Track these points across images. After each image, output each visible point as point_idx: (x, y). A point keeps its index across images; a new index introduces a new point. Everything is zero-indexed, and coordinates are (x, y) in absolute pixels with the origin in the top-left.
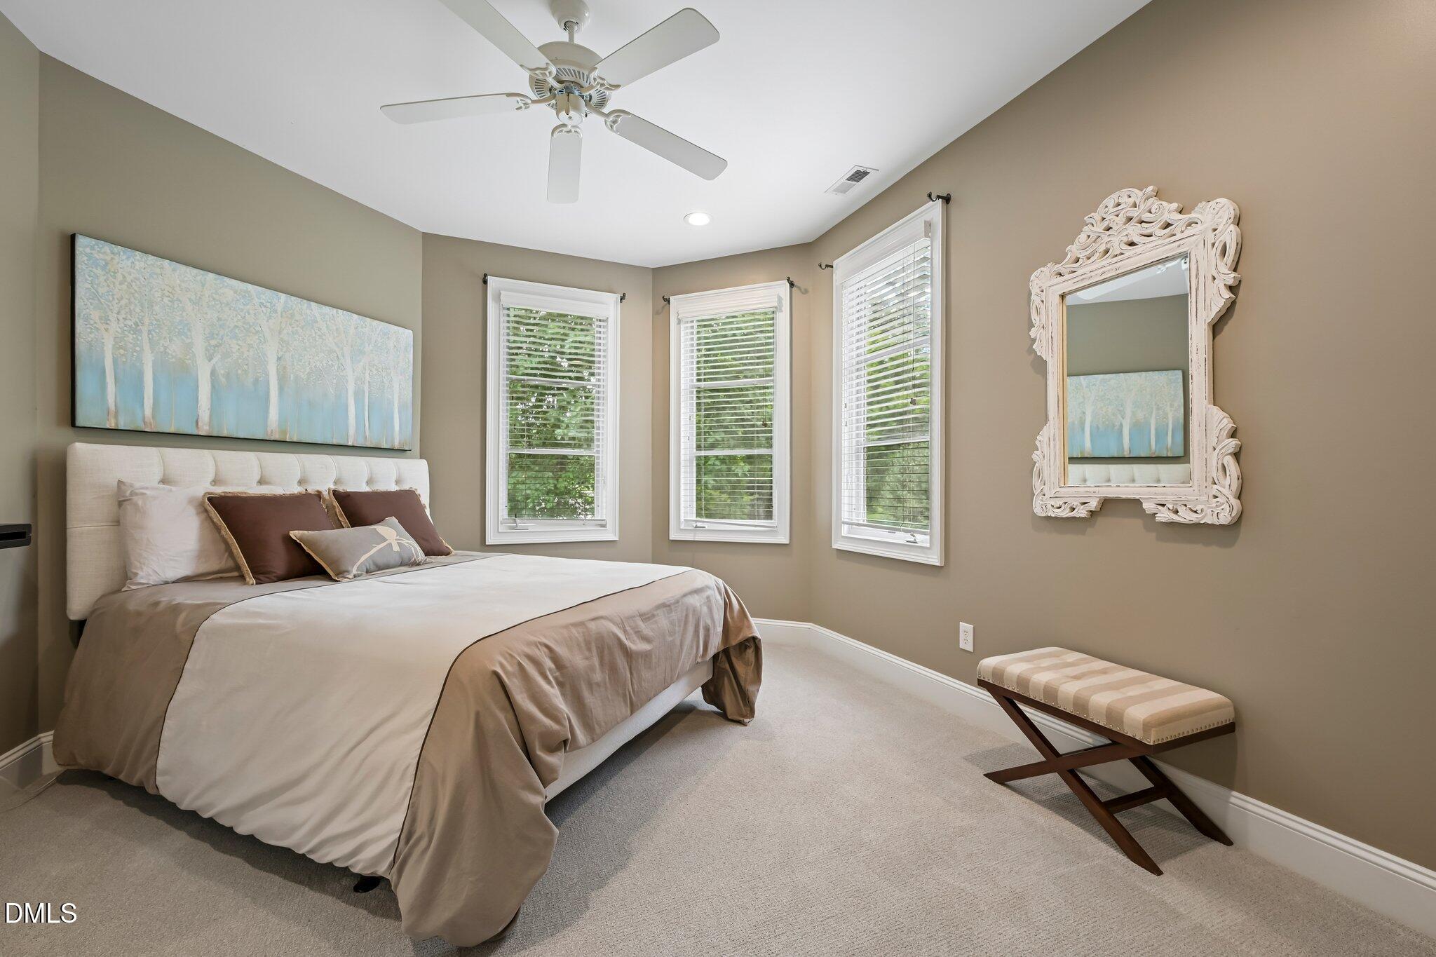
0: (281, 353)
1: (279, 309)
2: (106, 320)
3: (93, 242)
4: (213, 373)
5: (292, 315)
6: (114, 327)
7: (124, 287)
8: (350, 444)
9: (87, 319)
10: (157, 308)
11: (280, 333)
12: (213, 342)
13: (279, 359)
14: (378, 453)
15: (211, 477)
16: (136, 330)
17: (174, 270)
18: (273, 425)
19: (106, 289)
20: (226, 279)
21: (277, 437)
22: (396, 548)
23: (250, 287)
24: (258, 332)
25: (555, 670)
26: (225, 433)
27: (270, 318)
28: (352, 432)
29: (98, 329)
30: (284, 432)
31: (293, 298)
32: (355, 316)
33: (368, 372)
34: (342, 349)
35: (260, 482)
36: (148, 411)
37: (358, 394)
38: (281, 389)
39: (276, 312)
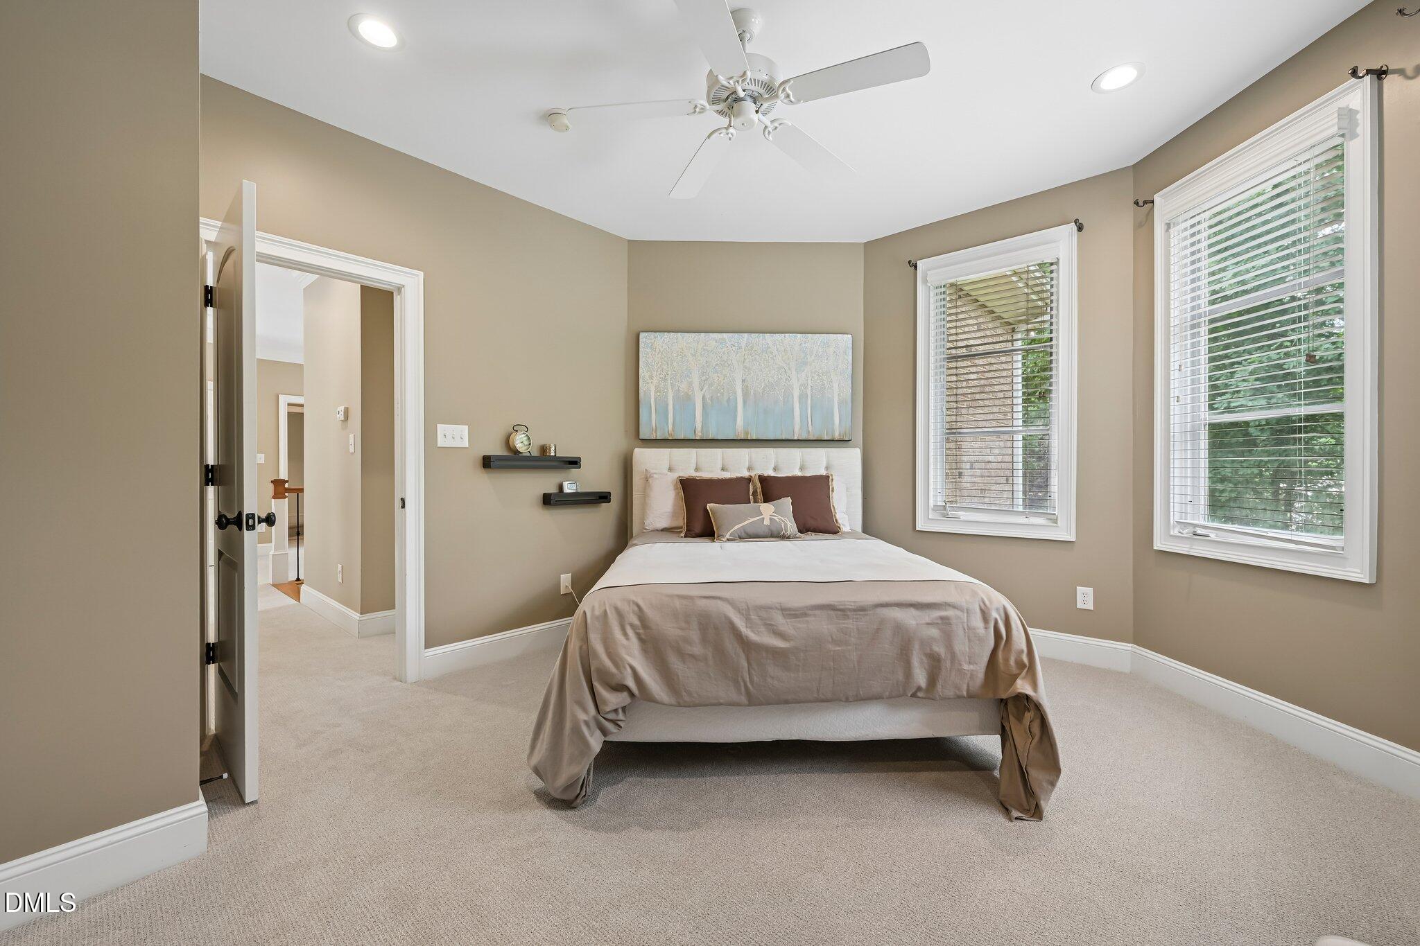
0: (744, 377)
1: (743, 345)
2: (651, 377)
3: (647, 334)
4: (704, 398)
5: (752, 348)
6: (655, 380)
7: (660, 355)
8: (796, 438)
9: (644, 377)
10: (675, 364)
11: (744, 362)
12: (704, 378)
13: (743, 381)
14: (820, 444)
15: (694, 466)
16: (665, 380)
17: (683, 338)
18: (739, 428)
19: (652, 359)
20: (711, 334)
21: (742, 437)
22: (767, 522)
23: (725, 335)
24: (729, 365)
25: (640, 628)
26: (710, 437)
27: (737, 353)
28: (797, 428)
29: (648, 383)
30: (747, 433)
31: (753, 335)
32: (799, 335)
33: (810, 378)
34: (789, 364)
35: (723, 469)
36: (670, 428)
37: (803, 397)
38: (745, 402)
39: (741, 348)
